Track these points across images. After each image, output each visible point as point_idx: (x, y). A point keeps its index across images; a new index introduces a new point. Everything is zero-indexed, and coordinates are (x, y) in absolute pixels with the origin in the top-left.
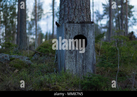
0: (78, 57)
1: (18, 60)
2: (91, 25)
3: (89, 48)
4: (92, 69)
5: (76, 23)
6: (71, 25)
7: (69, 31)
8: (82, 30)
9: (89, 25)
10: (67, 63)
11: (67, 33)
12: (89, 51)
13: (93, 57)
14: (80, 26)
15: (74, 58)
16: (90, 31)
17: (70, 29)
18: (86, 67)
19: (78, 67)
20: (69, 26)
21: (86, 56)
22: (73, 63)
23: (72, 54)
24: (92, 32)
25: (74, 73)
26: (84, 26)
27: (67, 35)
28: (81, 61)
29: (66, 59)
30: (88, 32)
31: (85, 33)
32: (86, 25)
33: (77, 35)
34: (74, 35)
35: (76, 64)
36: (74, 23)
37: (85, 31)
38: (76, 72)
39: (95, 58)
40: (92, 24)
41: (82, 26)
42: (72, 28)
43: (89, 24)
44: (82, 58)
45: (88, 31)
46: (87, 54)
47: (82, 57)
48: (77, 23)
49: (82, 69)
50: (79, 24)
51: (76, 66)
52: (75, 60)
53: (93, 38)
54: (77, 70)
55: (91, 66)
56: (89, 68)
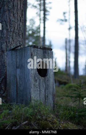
0: (41, 86)
2: (51, 52)
3: (50, 77)
4: (52, 99)
7: (34, 56)
10: (33, 93)
12: (50, 81)
13: (53, 87)
14: (42, 51)
15: (38, 86)
18: (47, 97)
20: (34, 51)
21: (48, 85)
22: (37, 92)
23: (37, 82)
28: (43, 91)
29: (31, 88)
32: (47, 52)
35: (40, 93)
36: (38, 48)
37: (46, 57)
39: (55, 87)
41: (44, 53)
42: (36, 53)
43: (49, 51)
44: (45, 88)
46: (48, 83)
47: (45, 86)
48: (40, 48)
49: (44, 100)
51: (40, 95)
52: (39, 90)
55: (51, 97)
56: (50, 99)
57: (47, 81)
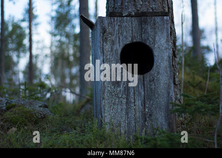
0: (132, 94)
1: (21, 108)
2: (163, 19)
3: (158, 73)
4: (166, 120)
5: (126, 16)
6: (114, 21)
7: (110, 33)
8: (142, 30)
9: (158, 19)
10: (107, 109)
11: (105, 40)
12: (158, 80)
13: (169, 93)
14: (135, 22)
15: (122, 95)
16: (159, 33)
17: (114, 30)
18: (150, 115)
19: (133, 116)
20: (111, 24)
21: (151, 89)
22: (119, 107)
23: (119, 86)
24: (165, 35)
25: (123, 131)
26: (146, 22)
27: (105, 44)
28: (139, 103)
29: (104, 98)
30: (155, 37)
31: (148, 39)
32: (149, 20)
33: (128, 43)
34: (121, 44)
35: (127, 109)
36: (121, 16)
37: (148, 33)
38: (129, 127)
39: (172, 94)
40: (165, 17)
41: (141, 23)
42: (117, 28)
43: (156, 18)
44: (142, 96)
45: (156, 33)
46: (153, 87)
47: (143, 93)
48: (129, 15)
49: (142, 121)
50: (133, 18)
51: (127, 113)
52: (124, 101)
53: (166, 49)
54: (129, 123)
55: (163, 115)
56: (157, 119)
57: (150, 81)
